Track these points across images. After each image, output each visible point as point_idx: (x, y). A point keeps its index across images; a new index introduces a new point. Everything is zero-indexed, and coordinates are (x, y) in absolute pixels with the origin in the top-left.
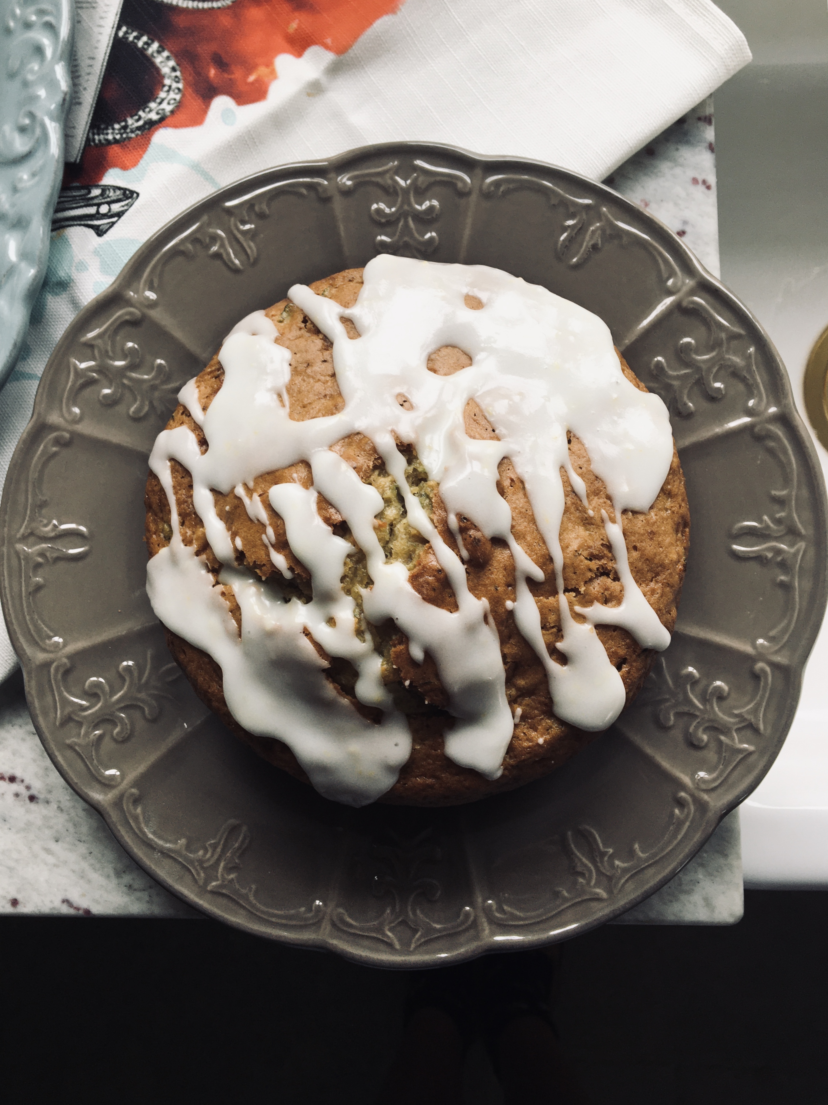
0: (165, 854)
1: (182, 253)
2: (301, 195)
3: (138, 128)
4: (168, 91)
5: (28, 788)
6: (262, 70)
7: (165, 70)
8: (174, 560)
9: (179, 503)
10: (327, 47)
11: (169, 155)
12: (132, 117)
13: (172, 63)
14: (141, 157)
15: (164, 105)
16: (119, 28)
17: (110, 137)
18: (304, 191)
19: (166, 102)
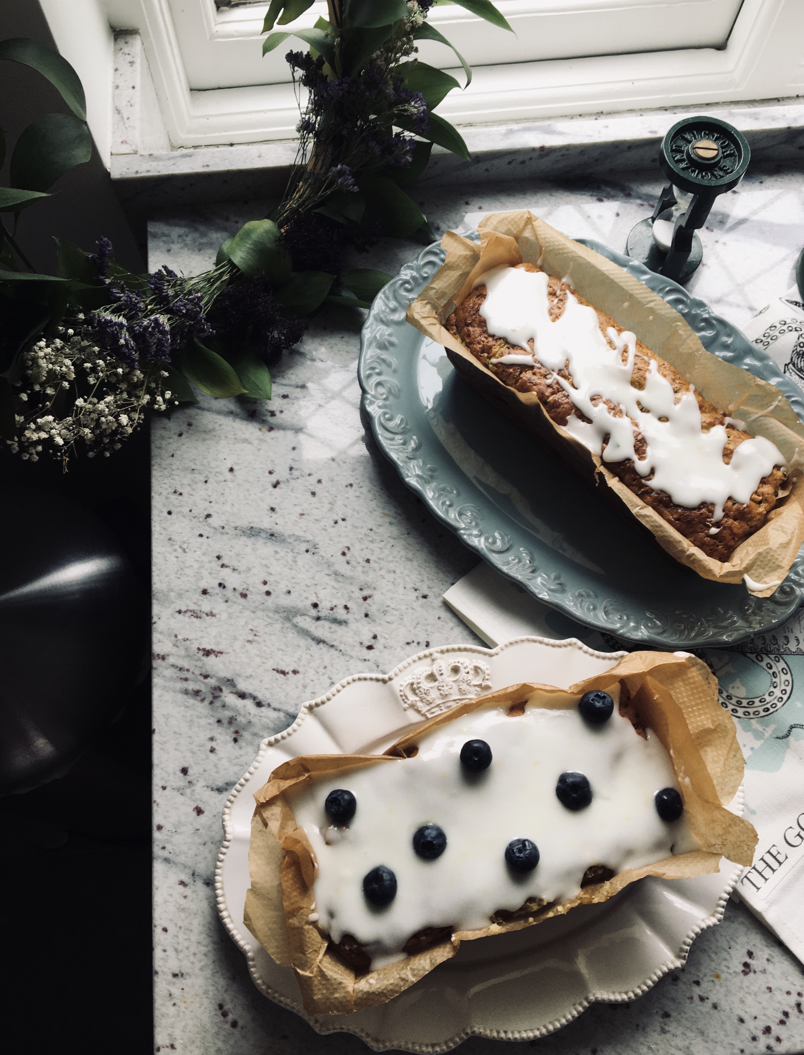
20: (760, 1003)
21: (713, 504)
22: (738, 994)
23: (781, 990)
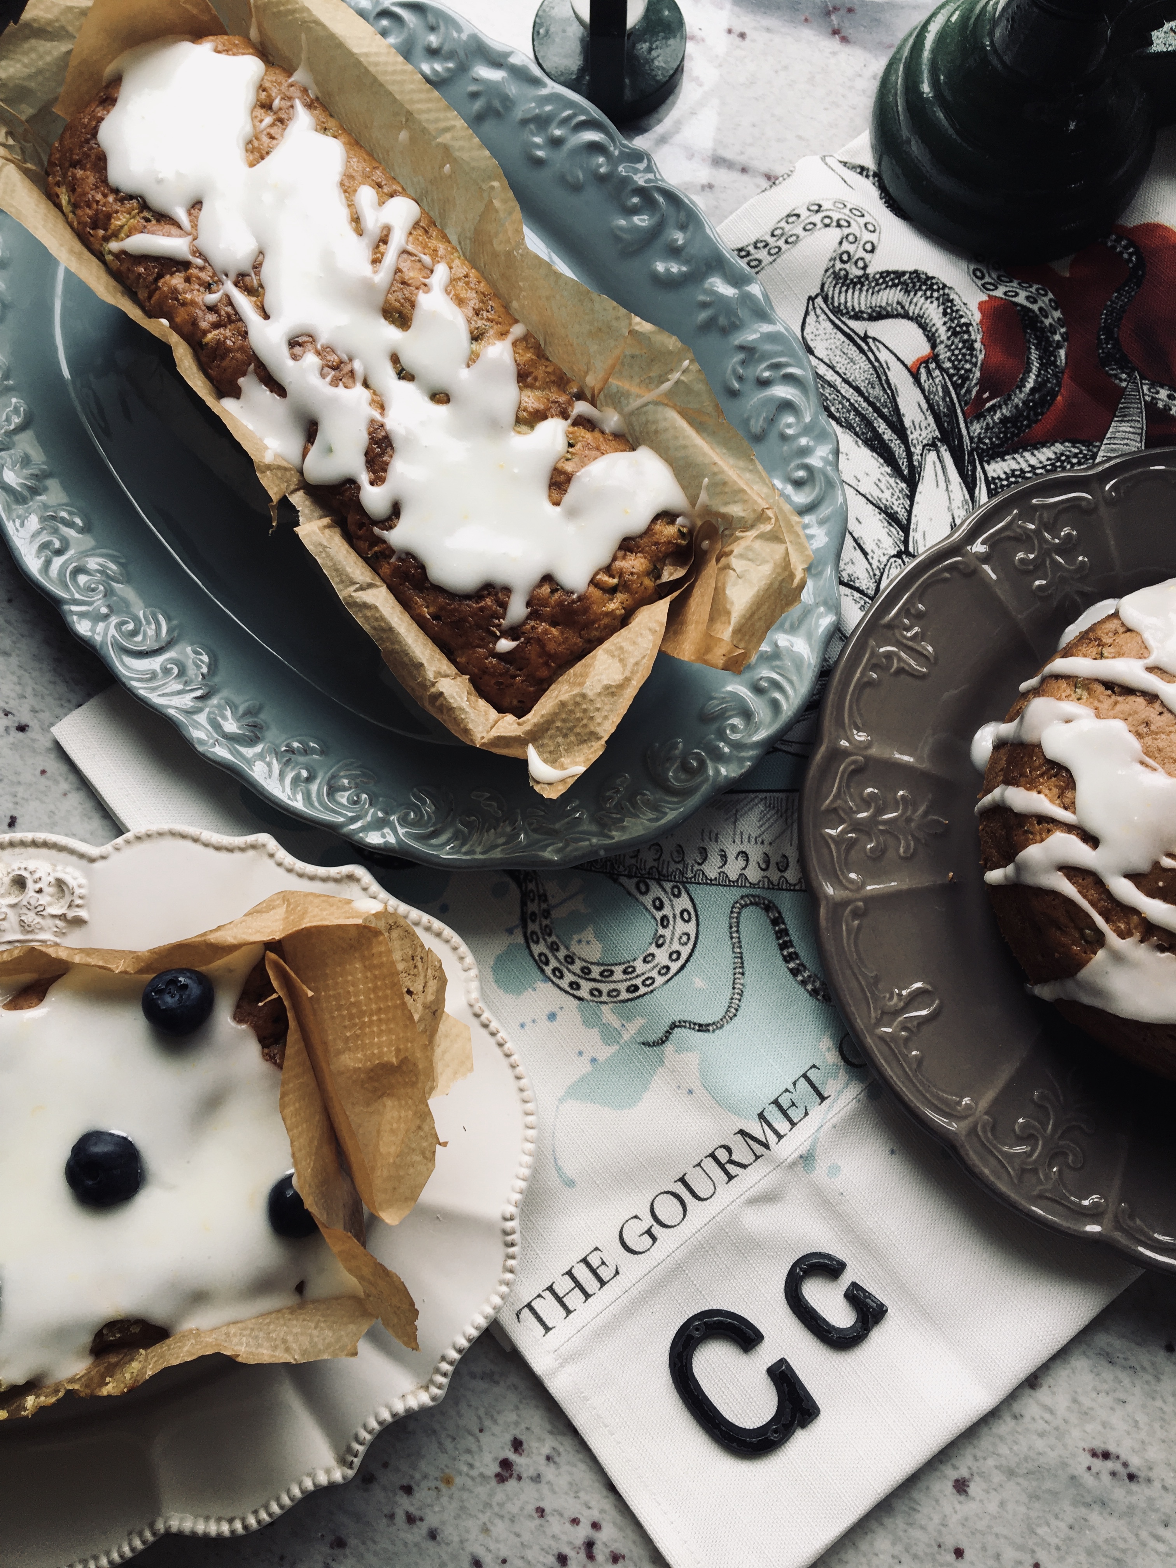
5: (1125, 1465)
20: (518, 1535)
21: (507, 590)
22: (480, 1515)
23: (561, 1515)
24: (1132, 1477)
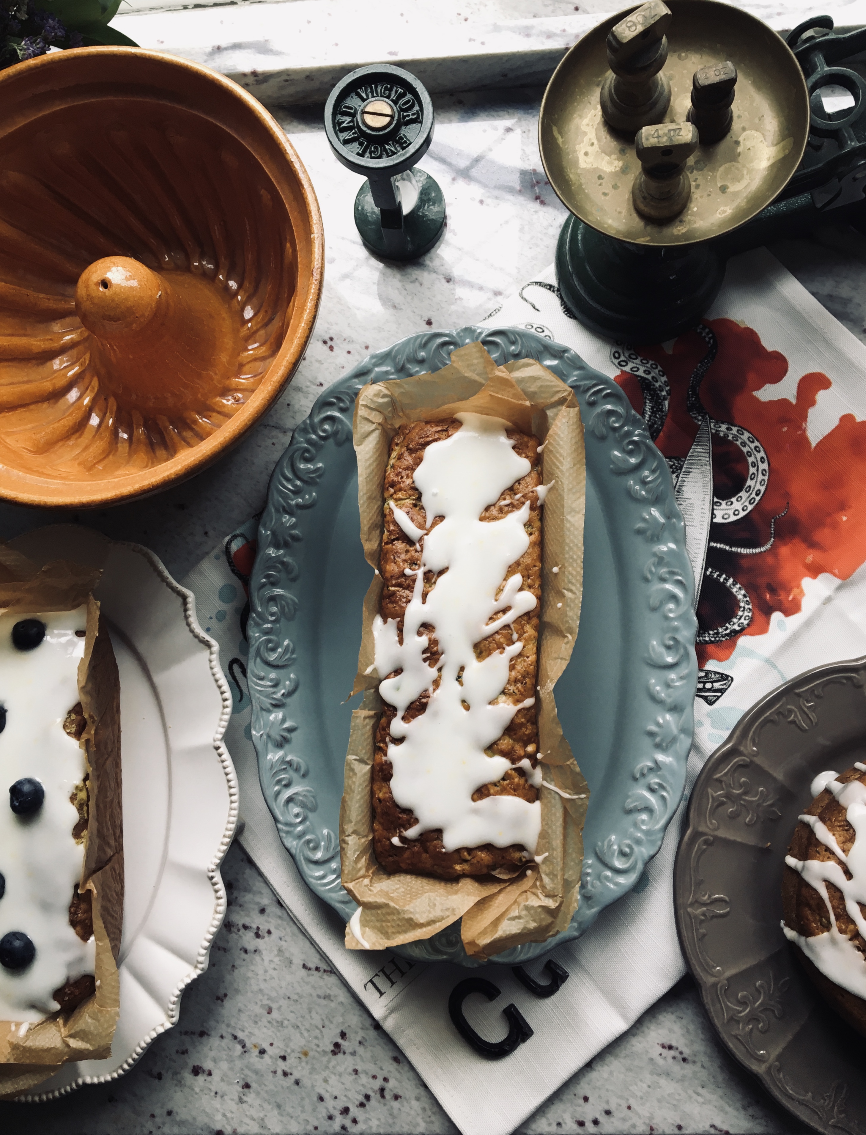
0: (801, 1103)
1: (772, 721)
2: (843, 684)
3: (727, 635)
4: (743, 611)
5: (681, 1053)
6: (795, 591)
7: (740, 597)
8: (833, 941)
9: (834, 908)
10: (835, 575)
11: (749, 653)
12: (722, 627)
13: (743, 592)
14: (731, 653)
15: (742, 620)
16: (706, 569)
17: (707, 639)
18: (845, 681)
19: (743, 618)
20: (343, 1084)
22: (323, 1073)
23: (367, 1073)
24: (684, 1060)
